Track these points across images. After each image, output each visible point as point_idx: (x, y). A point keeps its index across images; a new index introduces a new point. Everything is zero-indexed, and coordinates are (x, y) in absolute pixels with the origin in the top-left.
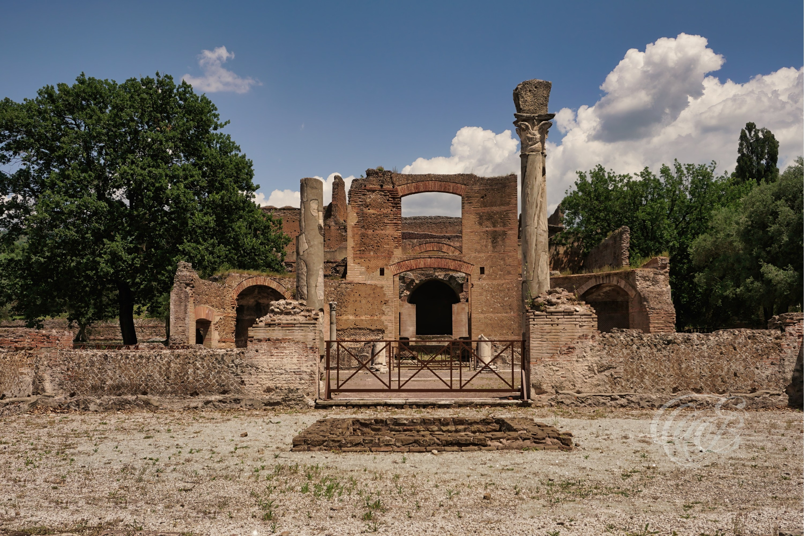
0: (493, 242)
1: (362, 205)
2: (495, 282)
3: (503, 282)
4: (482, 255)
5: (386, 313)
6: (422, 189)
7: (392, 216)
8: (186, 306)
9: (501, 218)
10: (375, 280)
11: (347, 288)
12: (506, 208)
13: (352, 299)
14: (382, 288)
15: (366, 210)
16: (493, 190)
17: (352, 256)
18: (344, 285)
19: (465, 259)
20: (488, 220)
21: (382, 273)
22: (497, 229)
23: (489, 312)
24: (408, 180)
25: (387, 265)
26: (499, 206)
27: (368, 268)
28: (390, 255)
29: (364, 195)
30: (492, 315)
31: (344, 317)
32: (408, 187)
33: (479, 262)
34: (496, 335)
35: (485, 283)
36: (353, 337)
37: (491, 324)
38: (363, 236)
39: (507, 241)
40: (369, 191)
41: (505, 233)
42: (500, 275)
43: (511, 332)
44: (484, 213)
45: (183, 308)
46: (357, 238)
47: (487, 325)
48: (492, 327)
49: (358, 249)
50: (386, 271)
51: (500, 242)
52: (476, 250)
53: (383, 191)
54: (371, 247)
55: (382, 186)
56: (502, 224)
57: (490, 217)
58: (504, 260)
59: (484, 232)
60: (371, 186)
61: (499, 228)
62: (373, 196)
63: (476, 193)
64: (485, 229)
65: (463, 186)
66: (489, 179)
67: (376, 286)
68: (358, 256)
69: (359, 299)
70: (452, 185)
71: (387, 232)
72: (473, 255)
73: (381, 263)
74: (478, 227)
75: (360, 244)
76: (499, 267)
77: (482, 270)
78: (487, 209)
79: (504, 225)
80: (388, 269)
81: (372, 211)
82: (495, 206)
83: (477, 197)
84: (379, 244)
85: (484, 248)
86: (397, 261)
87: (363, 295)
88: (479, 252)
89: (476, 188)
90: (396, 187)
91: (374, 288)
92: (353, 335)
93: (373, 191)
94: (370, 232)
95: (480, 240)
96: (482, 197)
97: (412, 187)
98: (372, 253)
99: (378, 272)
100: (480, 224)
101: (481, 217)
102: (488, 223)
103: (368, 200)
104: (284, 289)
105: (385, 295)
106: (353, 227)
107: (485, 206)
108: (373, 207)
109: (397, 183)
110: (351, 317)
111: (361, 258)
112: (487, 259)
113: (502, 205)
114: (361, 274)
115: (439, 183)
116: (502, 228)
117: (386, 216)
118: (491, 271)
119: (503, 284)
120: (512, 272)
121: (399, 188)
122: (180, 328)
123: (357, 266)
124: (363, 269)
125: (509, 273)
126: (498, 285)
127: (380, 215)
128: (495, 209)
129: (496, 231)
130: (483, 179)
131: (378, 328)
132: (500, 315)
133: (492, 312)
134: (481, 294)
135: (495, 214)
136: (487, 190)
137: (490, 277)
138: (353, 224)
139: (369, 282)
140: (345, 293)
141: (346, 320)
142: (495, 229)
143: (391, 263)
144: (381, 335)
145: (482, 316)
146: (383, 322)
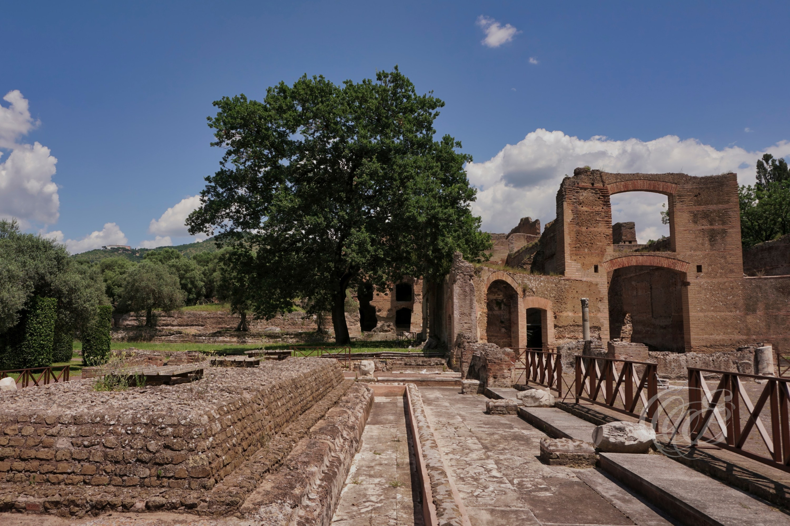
0: (710, 240)
1: (576, 202)
2: (715, 281)
3: (726, 280)
4: (698, 253)
5: (601, 310)
6: (631, 187)
7: (603, 214)
8: (471, 300)
9: (719, 217)
10: (590, 277)
11: (565, 284)
12: (725, 206)
13: (570, 296)
14: (597, 285)
15: (579, 207)
16: (708, 188)
17: (569, 252)
18: (563, 282)
19: (680, 257)
20: (703, 218)
21: (596, 269)
22: (715, 227)
23: (709, 311)
24: (616, 179)
25: (600, 262)
26: (716, 204)
27: (583, 264)
28: (602, 253)
29: (577, 192)
30: (713, 313)
31: (565, 314)
32: (617, 185)
33: (696, 260)
34: (719, 334)
35: (703, 281)
36: (572, 334)
37: (713, 323)
38: (578, 233)
39: (729, 240)
40: (581, 189)
41: (724, 232)
42: (721, 273)
43: (737, 331)
44: (698, 211)
45: (468, 302)
46: (573, 234)
47: (708, 323)
48: (714, 326)
49: (574, 246)
50: (599, 268)
51: (719, 240)
52: (691, 248)
53: (594, 189)
54: (585, 245)
55: (593, 184)
56: (720, 222)
57: (706, 215)
58: (725, 258)
59: (700, 230)
60: (583, 184)
61: (717, 227)
62: (585, 194)
63: (688, 192)
64: (700, 227)
65: (673, 185)
66: (702, 178)
67: (591, 283)
68: (574, 252)
69: (576, 295)
70: (661, 184)
71: (600, 230)
72: (689, 253)
73: (595, 260)
74: (692, 225)
75: (576, 241)
76: (719, 265)
77: (699, 269)
78: (702, 208)
79: (724, 223)
80: (601, 266)
81: (585, 209)
82: (712, 204)
83: (690, 195)
84: (592, 242)
85: (700, 246)
86: (609, 258)
87: (580, 291)
88: (695, 250)
89: (689, 186)
90: (606, 185)
91: (590, 284)
92: (573, 331)
93: (585, 189)
94: (584, 229)
95: (696, 237)
96: (696, 196)
97: (621, 186)
98: (586, 250)
99: (593, 269)
100: (695, 222)
101: (695, 216)
102: (704, 222)
103: (581, 198)
104: (517, 285)
105: (600, 292)
106: (569, 224)
107: (700, 205)
108: (587, 205)
109: (607, 182)
110: (571, 314)
111: (576, 255)
112: (704, 257)
113: (720, 203)
114: (578, 270)
115: (648, 182)
116: (721, 227)
117: (598, 213)
118: (710, 269)
119: (725, 283)
120: (736, 270)
121: (609, 187)
122: (465, 325)
123: (574, 263)
124: (579, 266)
125: (732, 271)
126: (719, 283)
127: (592, 212)
128: (712, 207)
129: (713, 229)
130: (695, 178)
131: (595, 325)
132: (723, 314)
133: (713, 311)
134: (699, 293)
135: (711, 212)
136: (701, 188)
137: (708, 275)
138: (569, 221)
139: (584, 279)
140: (564, 290)
141: (566, 317)
142: (712, 227)
143: (605, 260)
144: (597, 333)
145: (701, 314)
146: (599, 320)
